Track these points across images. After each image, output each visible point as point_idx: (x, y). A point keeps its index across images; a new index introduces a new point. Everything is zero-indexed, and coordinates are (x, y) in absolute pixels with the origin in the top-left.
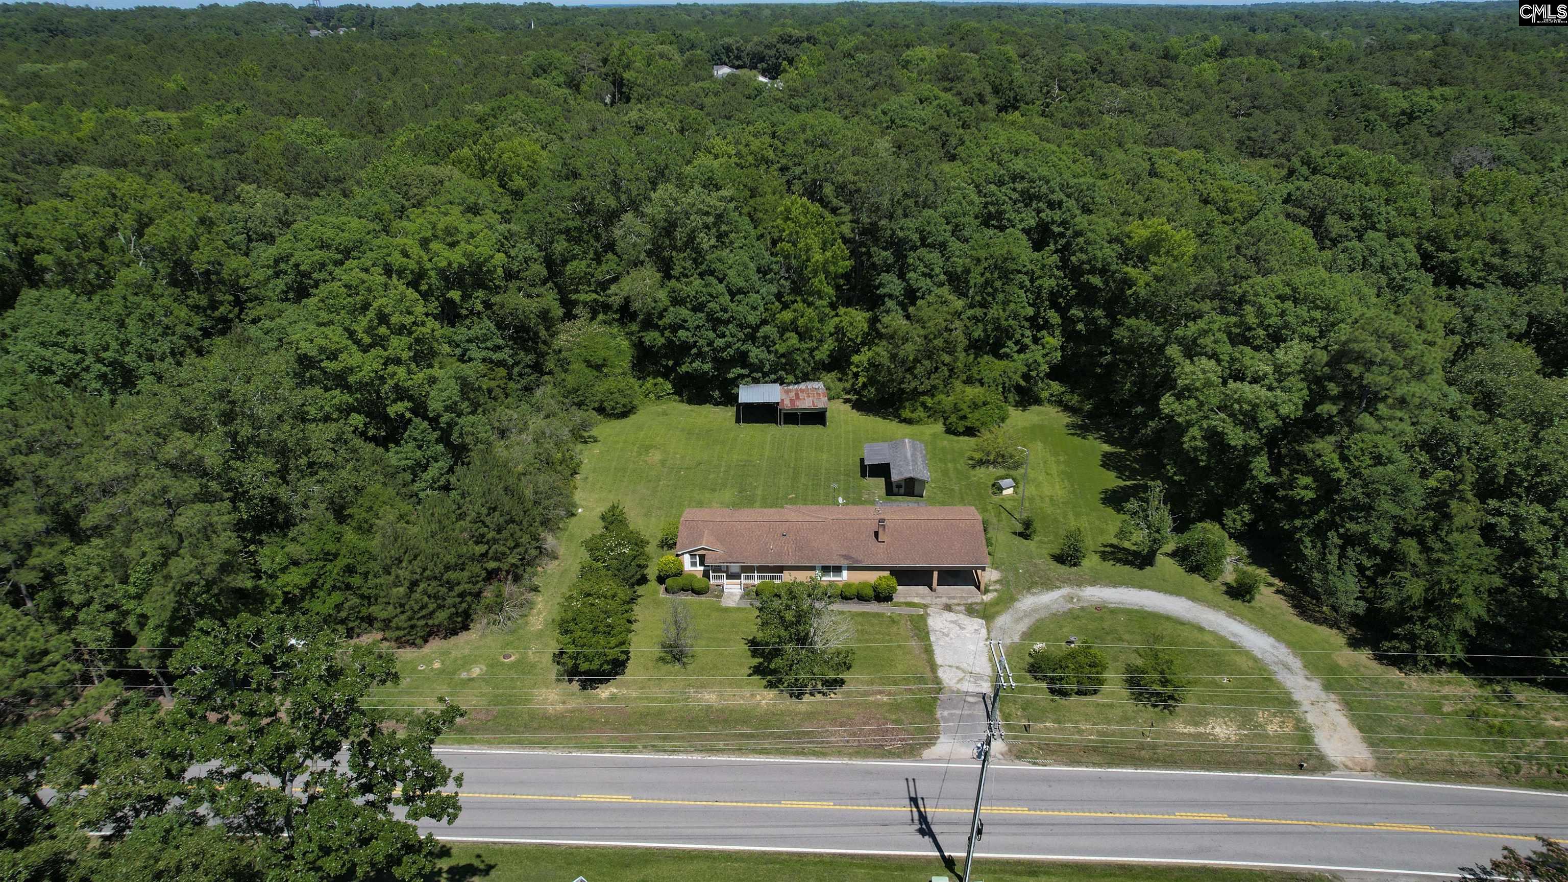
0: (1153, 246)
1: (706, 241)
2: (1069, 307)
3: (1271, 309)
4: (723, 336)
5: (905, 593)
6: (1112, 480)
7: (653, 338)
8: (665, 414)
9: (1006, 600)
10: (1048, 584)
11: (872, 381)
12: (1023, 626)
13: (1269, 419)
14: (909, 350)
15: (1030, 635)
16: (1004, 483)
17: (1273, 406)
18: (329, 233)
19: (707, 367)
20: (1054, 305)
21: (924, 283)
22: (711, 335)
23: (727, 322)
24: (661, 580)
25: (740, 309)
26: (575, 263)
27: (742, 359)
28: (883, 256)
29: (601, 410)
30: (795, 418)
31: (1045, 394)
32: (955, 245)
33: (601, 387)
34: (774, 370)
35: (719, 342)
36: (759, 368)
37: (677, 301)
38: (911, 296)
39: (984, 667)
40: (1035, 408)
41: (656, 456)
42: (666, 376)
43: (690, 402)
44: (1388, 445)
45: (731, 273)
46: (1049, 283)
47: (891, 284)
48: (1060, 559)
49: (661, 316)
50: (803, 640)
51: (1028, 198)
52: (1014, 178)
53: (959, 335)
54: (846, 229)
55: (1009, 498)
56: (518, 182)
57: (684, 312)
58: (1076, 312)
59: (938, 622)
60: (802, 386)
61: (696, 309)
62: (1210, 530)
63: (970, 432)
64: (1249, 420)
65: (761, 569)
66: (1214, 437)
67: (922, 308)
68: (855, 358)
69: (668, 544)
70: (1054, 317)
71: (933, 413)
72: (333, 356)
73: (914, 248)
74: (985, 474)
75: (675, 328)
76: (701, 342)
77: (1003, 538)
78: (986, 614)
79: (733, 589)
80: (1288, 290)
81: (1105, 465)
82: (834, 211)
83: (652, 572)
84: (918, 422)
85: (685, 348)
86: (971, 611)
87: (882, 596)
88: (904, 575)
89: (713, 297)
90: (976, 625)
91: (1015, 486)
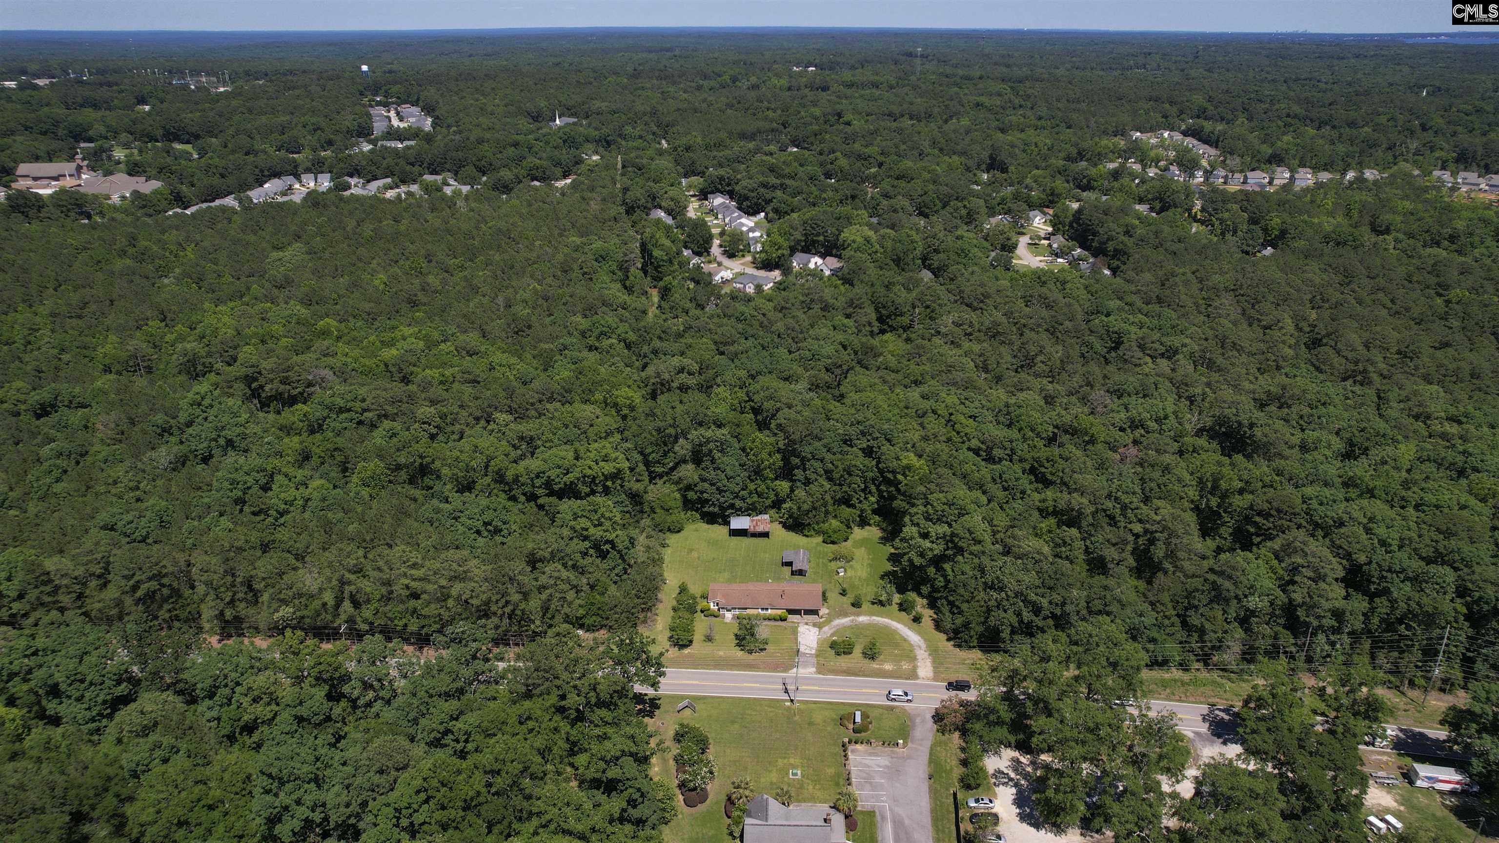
1: (717, 455)
2: (880, 485)
3: (939, 508)
4: (724, 497)
5: (791, 617)
6: (889, 567)
7: (691, 495)
8: (696, 530)
9: (829, 621)
10: (846, 615)
11: (791, 516)
12: (832, 631)
13: (930, 555)
14: (806, 507)
15: (833, 635)
16: (840, 570)
17: (931, 550)
18: (560, 463)
19: (716, 509)
20: (874, 484)
21: (813, 476)
22: (718, 496)
23: (726, 491)
24: (702, 611)
25: (731, 486)
26: (654, 455)
27: (732, 506)
28: (796, 461)
29: (669, 530)
30: (755, 535)
31: (872, 522)
32: (829, 457)
33: (669, 519)
34: (747, 510)
35: (722, 500)
36: (740, 509)
37: (703, 480)
38: (807, 482)
39: (814, 645)
40: (867, 528)
41: (695, 554)
42: (697, 511)
43: (708, 523)
44: (967, 568)
45: (728, 469)
46: (870, 475)
47: (799, 474)
48: (853, 605)
49: (695, 486)
50: (752, 635)
51: (863, 434)
52: (858, 423)
53: (828, 497)
54: (781, 445)
55: (843, 577)
56: (625, 411)
57: (706, 485)
58: (883, 488)
59: (802, 629)
60: (759, 517)
61: (712, 484)
62: (912, 596)
63: (833, 543)
64: (922, 555)
65: (739, 608)
66: (910, 561)
67: (813, 488)
68: (784, 506)
69: (705, 597)
70: (873, 489)
71: (818, 532)
72: (587, 530)
73: (809, 460)
74: (834, 565)
75: (702, 492)
76: (714, 499)
77: (833, 596)
78: (819, 626)
79: (729, 615)
81: (889, 560)
82: (775, 435)
83: (699, 608)
84: (811, 536)
85: (707, 501)
86: (815, 625)
87: (783, 619)
88: (791, 612)
89: (720, 481)
90: (815, 630)
91: (845, 571)
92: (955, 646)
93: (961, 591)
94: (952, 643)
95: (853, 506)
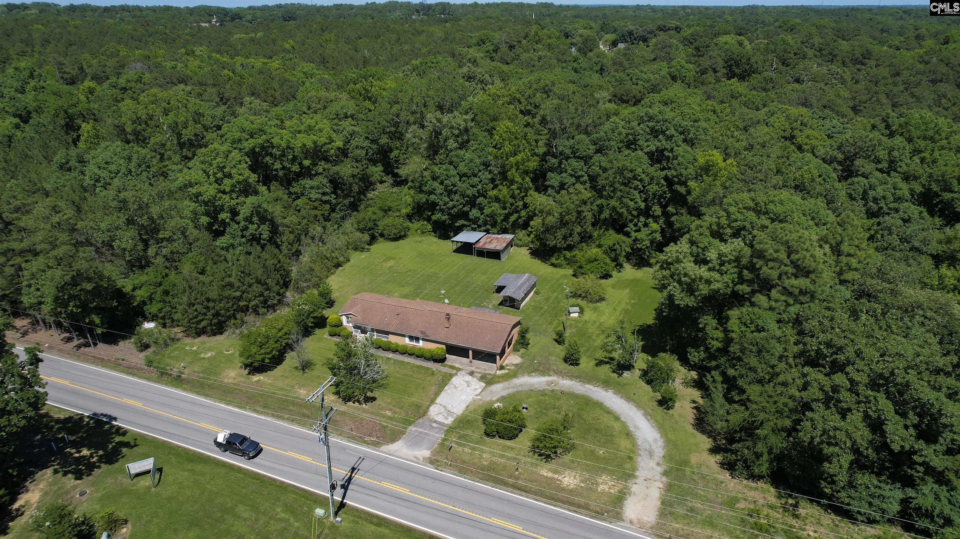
0: (707, 169)
2: (667, 205)
4: (452, 200)
5: (452, 359)
6: (651, 319)
7: (421, 198)
8: (420, 242)
9: (510, 376)
10: (544, 372)
11: (538, 238)
13: (704, 290)
16: (572, 309)
17: (708, 282)
19: (445, 218)
20: (660, 204)
21: (569, 180)
22: (446, 199)
23: (456, 192)
25: (464, 186)
27: (465, 216)
28: (553, 161)
29: (383, 235)
30: (482, 253)
31: (653, 261)
32: (597, 159)
33: (385, 222)
34: (485, 223)
35: (451, 204)
36: (475, 221)
37: (434, 177)
38: (560, 187)
39: (459, 409)
40: (645, 269)
41: (391, 263)
42: (428, 221)
43: (440, 238)
44: (772, 320)
45: (463, 164)
46: (653, 188)
47: (554, 179)
48: (565, 360)
49: (425, 186)
51: (655, 133)
52: (651, 118)
53: (587, 212)
54: (541, 144)
55: (574, 320)
57: (436, 184)
58: (671, 209)
59: (458, 380)
60: (498, 236)
61: (441, 183)
62: (666, 355)
63: (585, 277)
65: (378, 331)
67: (564, 196)
68: (532, 223)
70: (657, 210)
71: (569, 261)
73: (567, 158)
74: (569, 303)
75: (431, 193)
76: (441, 203)
77: (545, 341)
78: (488, 380)
80: (752, 204)
84: (560, 266)
85: (435, 205)
86: (483, 378)
87: (442, 360)
88: (453, 350)
89: (448, 177)
90: (478, 385)
91: (581, 312)
92: (722, 465)
93: (753, 361)
94: (719, 457)
95: (628, 235)
